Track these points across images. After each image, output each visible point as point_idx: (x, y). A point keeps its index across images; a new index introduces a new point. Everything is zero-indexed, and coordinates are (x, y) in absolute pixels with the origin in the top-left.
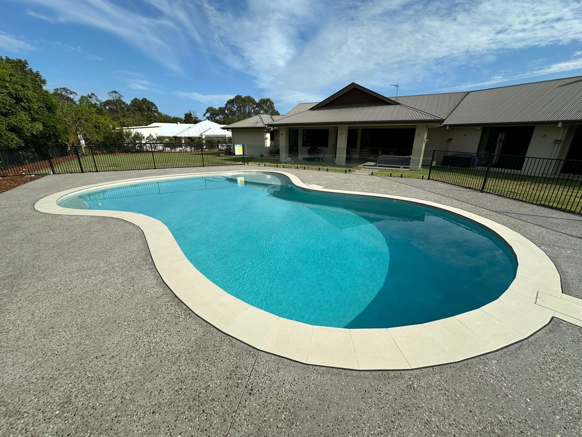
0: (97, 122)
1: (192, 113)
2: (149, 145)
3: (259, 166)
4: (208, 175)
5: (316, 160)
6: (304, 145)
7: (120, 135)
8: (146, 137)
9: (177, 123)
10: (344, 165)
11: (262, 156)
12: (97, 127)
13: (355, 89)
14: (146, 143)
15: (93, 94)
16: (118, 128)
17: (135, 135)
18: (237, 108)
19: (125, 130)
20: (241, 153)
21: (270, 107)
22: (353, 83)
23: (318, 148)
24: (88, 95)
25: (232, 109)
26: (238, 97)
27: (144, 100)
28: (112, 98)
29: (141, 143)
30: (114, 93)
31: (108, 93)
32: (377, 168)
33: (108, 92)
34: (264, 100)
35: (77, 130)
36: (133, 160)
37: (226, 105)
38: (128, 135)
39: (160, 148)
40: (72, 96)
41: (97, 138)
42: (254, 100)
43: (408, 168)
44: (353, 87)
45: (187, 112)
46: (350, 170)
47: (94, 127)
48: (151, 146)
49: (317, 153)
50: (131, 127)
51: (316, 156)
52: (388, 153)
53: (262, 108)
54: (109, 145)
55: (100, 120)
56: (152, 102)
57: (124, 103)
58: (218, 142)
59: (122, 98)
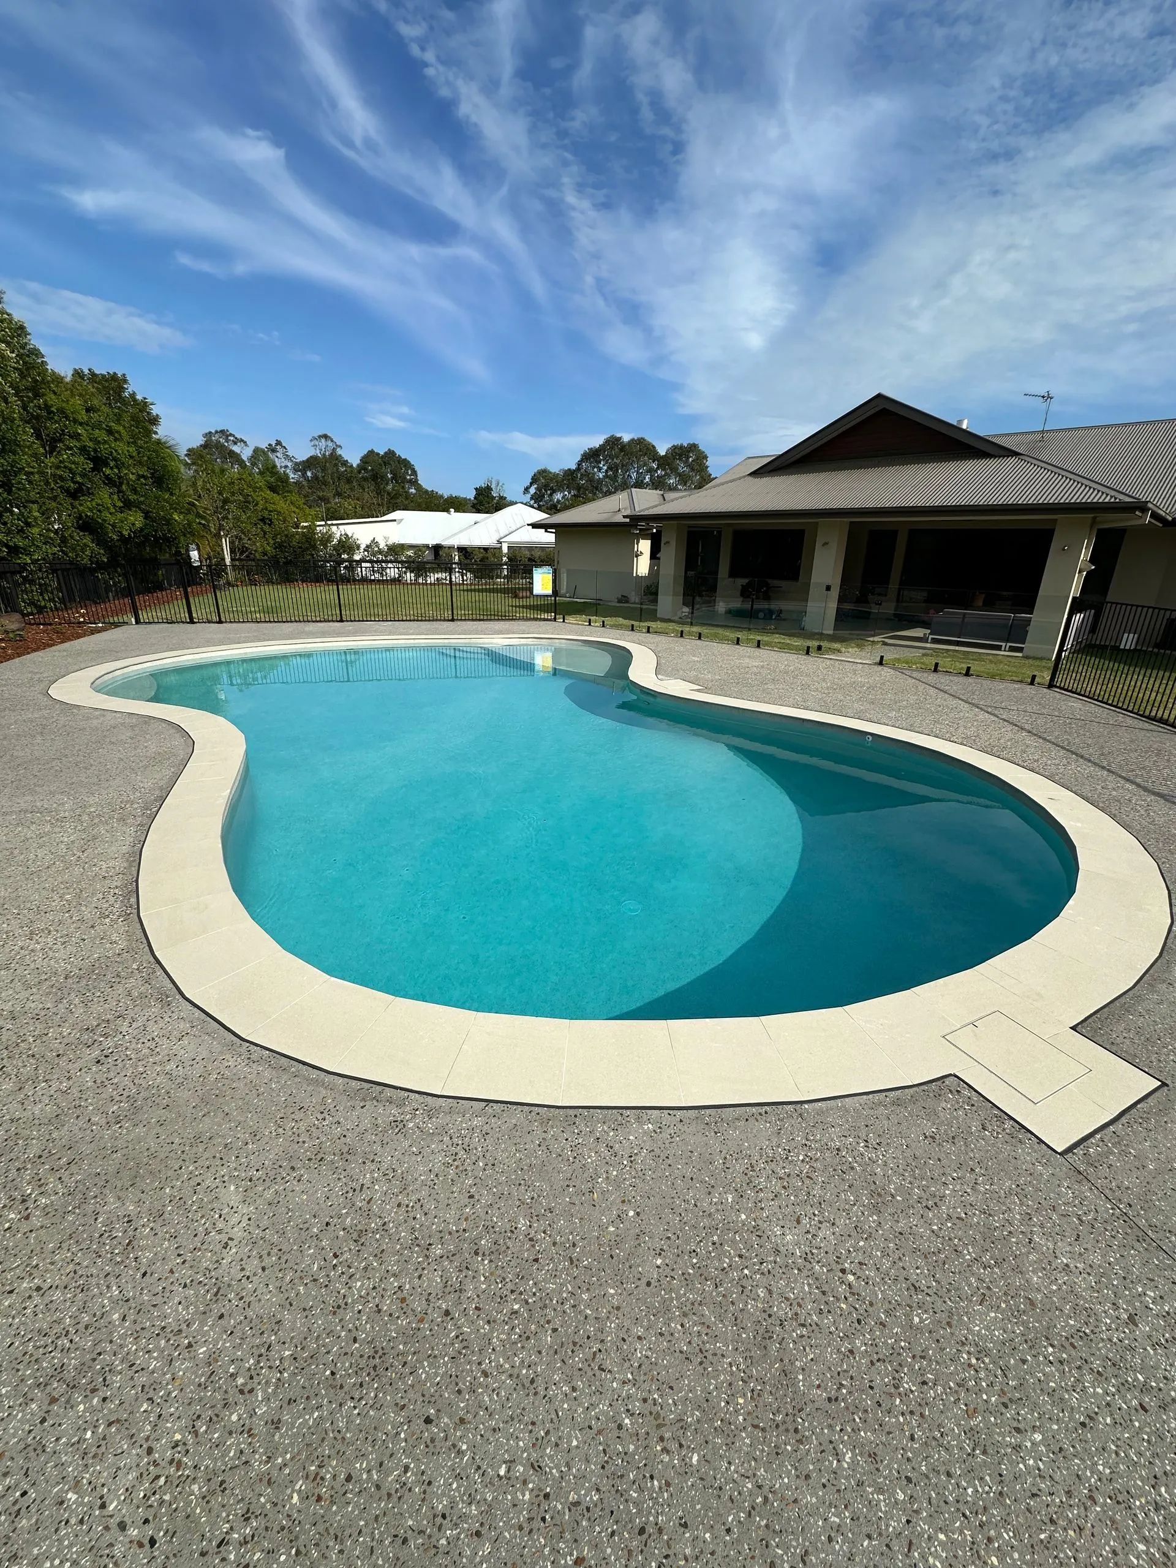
0: (266, 509)
1: (493, 486)
2: (368, 565)
3: (590, 624)
4: (446, 641)
5: (761, 615)
6: (734, 573)
7: (310, 540)
8: (363, 547)
9: (448, 511)
10: (831, 632)
11: (624, 599)
12: (267, 521)
13: (884, 412)
14: (363, 560)
15: (279, 443)
16: (305, 524)
17: (340, 541)
18: (606, 471)
19: (321, 528)
20: (549, 591)
21: (696, 467)
22: (879, 396)
23: (770, 581)
24: (270, 445)
25: (594, 474)
26: (613, 443)
27: (390, 454)
28: (318, 452)
29: (351, 561)
30: (323, 440)
31: (311, 441)
32: (928, 645)
33: (311, 438)
34: (681, 447)
35: (221, 528)
36: (320, 600)
37: (579, 464)
38: (328, 538)
39: (392, 572)
40: (236, 449)
41: (261, 546)
42: (654, 447)
43: (1020, 650)
44: (877, 409)
45: (481, 483)
46: (819, 648)
47: (261, 520)
48: (373, 567)
49: (767, 598)
50: (335, 522)
51: (764, 605)
52: (965, 603)
53: (674, 470)
54: (284, 563)
55: (274, 503)
56: (405, 459)
57: (345, 463)
58: (530, 560)
59: (339, 452)
